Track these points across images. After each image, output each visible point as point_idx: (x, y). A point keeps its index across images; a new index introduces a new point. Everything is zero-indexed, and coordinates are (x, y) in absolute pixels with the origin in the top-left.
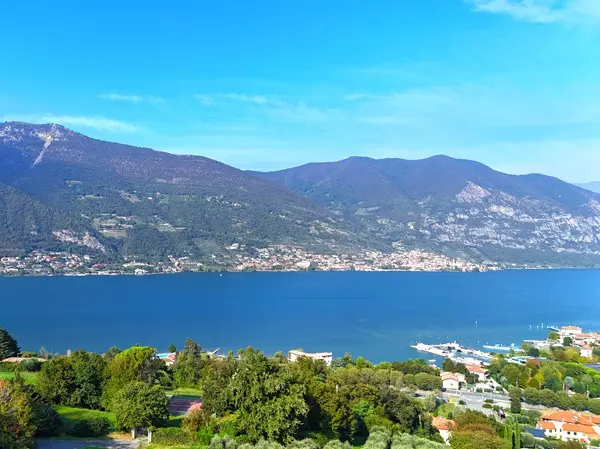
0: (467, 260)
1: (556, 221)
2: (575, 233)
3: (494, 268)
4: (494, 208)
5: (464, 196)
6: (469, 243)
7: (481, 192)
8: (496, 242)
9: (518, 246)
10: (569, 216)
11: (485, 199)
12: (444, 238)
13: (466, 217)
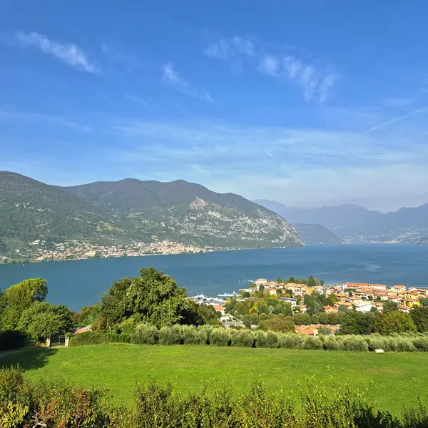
0: (195, 246)
1: (241, 221)
2: (251, 228)
3: (211, 251)
4: (210, 213)
5: (193, 205)
6: (197, 235)
7: (203, 203)
8: (211, 234)
9: (223, 236)
10: (247, 218)
11: (205, 208)
12: (183, 232)
13: (195, 218)
